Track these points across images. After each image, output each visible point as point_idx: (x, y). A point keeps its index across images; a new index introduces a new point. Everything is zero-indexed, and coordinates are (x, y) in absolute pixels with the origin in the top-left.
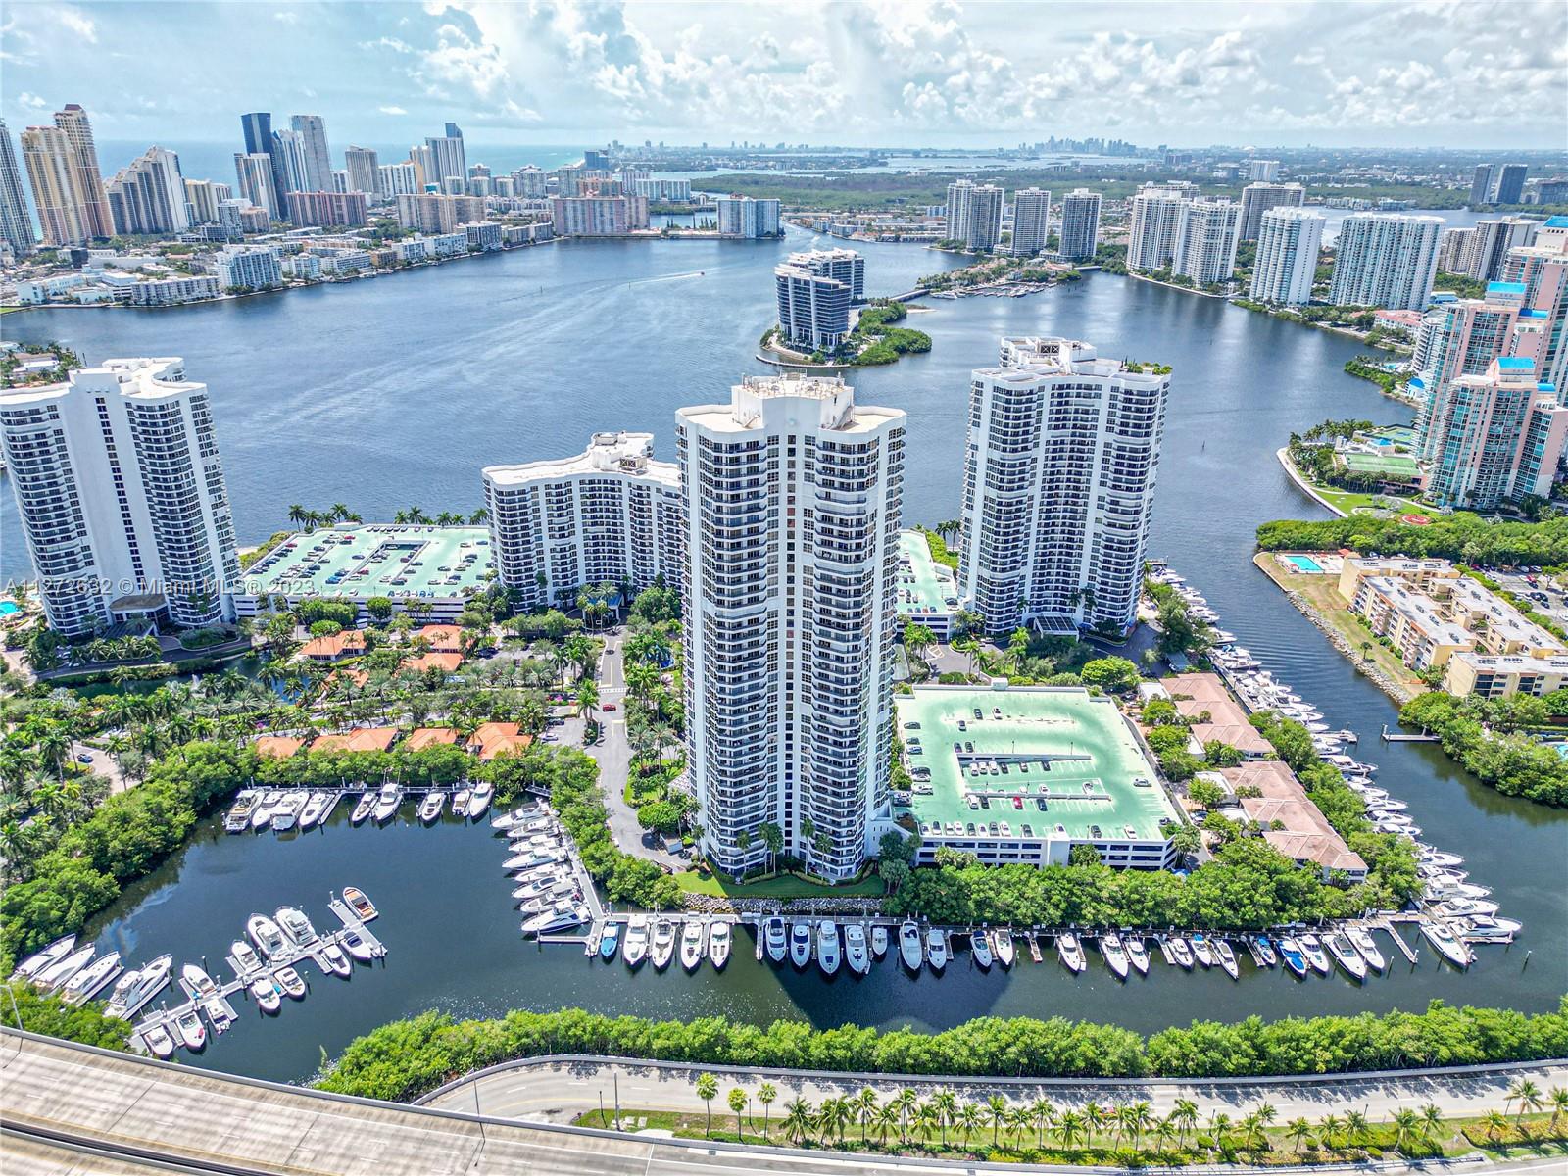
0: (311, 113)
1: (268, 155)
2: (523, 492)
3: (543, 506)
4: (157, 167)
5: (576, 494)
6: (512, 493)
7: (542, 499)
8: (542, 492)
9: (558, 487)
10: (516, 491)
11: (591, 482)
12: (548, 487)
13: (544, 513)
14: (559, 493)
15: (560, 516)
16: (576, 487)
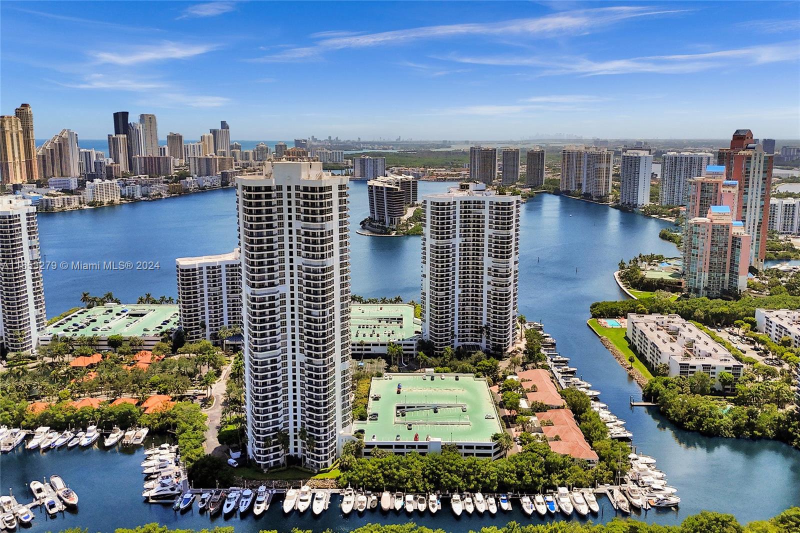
1: (125, 136)
2: (194, 270)
3: (205, 280)
5: (224, 273)
6: (188, 270)
7: (205, 275)
8: (205, 271)
9: (214, 268)
10: (191, 268)
11: (232, 266)
12: (208, 268)
13: (205, 284)
14: (213, 270)
15: (215, 286)
16: (223, 269)
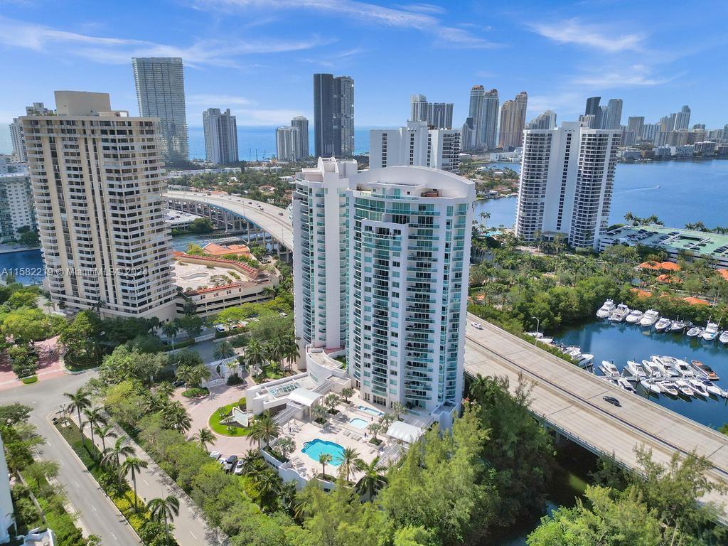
0: (618, 98)
1: (594, 116)
4: (548, 118)
